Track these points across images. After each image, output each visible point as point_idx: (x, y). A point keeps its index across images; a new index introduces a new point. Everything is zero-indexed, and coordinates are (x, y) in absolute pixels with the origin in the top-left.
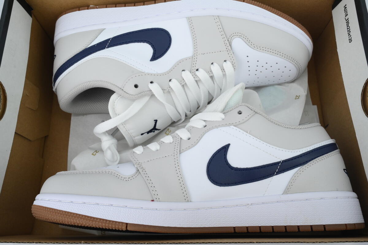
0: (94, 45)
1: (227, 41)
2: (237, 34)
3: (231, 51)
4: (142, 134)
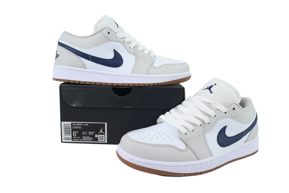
1: (189, 146)
2: (185, 151)
3: (184, 141)
4: (215, 84)
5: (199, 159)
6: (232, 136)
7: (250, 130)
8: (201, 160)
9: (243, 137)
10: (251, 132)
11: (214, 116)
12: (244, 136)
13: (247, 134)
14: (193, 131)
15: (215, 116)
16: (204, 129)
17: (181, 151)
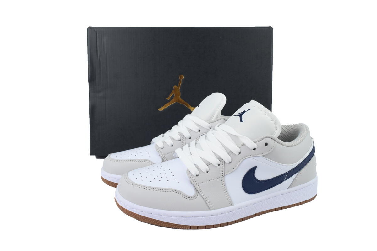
0: (295, 174)
1: (200, 192)
2: (193, 198)
3: (194, 184)
4: (249, 109)
5: (211, 209)
6: (265, 180)
7: (298, 171)
8: (214, 209)
9: (284, 181)
10: (299, 175)
11: (238, 154)
12: (286, 180)
13: (291, 176)
14: (207, 172)
15: (240, 153)
16: (223, 170)
17: (187, 198)
